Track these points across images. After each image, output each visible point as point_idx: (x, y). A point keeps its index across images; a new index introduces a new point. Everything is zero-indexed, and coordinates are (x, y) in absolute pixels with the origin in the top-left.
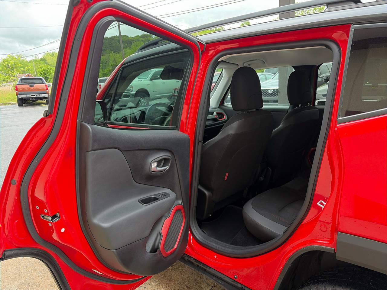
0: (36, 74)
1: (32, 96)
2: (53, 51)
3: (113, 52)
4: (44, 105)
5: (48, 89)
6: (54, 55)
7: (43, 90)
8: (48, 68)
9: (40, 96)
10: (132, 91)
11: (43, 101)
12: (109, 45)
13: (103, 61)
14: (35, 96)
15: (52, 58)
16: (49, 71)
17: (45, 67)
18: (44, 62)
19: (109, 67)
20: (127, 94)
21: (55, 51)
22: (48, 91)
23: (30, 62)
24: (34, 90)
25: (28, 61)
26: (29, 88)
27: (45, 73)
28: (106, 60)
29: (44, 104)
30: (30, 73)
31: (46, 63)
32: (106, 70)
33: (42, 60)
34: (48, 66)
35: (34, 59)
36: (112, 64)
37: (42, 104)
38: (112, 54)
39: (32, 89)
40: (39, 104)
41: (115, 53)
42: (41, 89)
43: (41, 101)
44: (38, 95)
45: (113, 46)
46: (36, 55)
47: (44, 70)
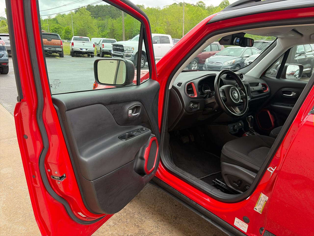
0: (49, 31)
1: (49, 49)
2: (63, 13)
3: (111, 18)
4: (58, 58)
5: (62, 44)
6: (64, 16)
7: (58, 44)
8: (59, 27)
9: (55, 49)
10: (133, 52)
11: (58, 54)
12: (109, 12)
13: (103, 25)
14: (51, 49)
15: (62, 18)
16: (59, 29)
17: (57, 26)
18: (55, 21)
19: (107, 30)
20: (128, 54)
21: (65, 14)
22: (62, 46)
23: (45, 20)
24: (51, 44)
25: (43, 20)
26: (47, 42)
27: (56, 31)
28: (105, 24)
29: (58, 56)
30: (44, 30)
31: (57, 23)
32: (104, 33)
33: (55, 19)
34: (58, 25)
35: (48, 18)
36: (111, 28)
37: (57, 56)
38: (110, 20)
39: (50, 43)
40: (54, 56)
41: (112, 19)
42: (56, 43)
43: (55, 54)
44: (54, 49)
45: (112, 13)
46: (49, 16)
47: (55, 28)
